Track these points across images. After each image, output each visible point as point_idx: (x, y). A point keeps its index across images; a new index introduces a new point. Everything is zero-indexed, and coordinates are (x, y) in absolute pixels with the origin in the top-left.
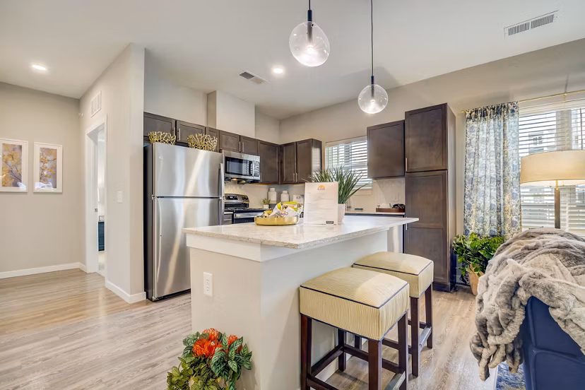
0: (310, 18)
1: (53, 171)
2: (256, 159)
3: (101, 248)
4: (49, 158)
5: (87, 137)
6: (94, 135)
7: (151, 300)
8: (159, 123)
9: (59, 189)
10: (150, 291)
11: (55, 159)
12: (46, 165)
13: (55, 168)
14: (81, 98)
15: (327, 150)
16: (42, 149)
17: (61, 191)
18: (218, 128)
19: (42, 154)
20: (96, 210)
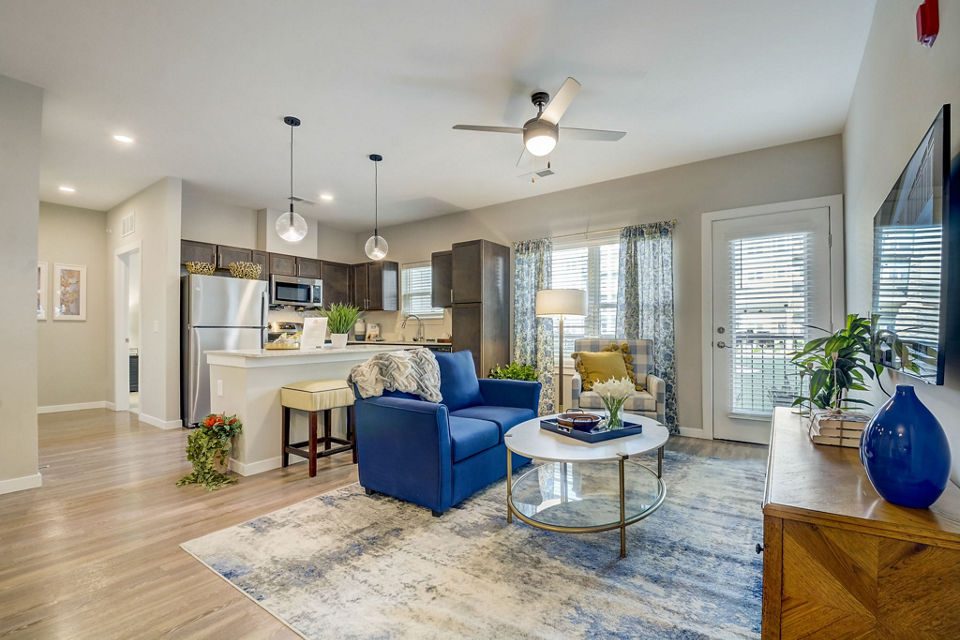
0: (292, 211)
1: (75, 295)
2: (319, 283)
3: (134, 388)
4: (70, 281)
5: (116, 258)
6: (125, 257)
7: (187, 427)
8: (198, 250)
9: (82, 316)
10: (186, 420)
11: (78, 282)
12: (68, 289)
13: (77, 292)
14: (109, 211)
15: (404, 273)
16: (63, 271)
17: (84, 318)
18: (268, 250)
19: (63, 277)
20: (127, 340)
